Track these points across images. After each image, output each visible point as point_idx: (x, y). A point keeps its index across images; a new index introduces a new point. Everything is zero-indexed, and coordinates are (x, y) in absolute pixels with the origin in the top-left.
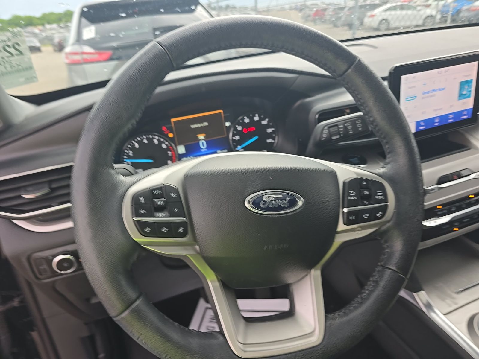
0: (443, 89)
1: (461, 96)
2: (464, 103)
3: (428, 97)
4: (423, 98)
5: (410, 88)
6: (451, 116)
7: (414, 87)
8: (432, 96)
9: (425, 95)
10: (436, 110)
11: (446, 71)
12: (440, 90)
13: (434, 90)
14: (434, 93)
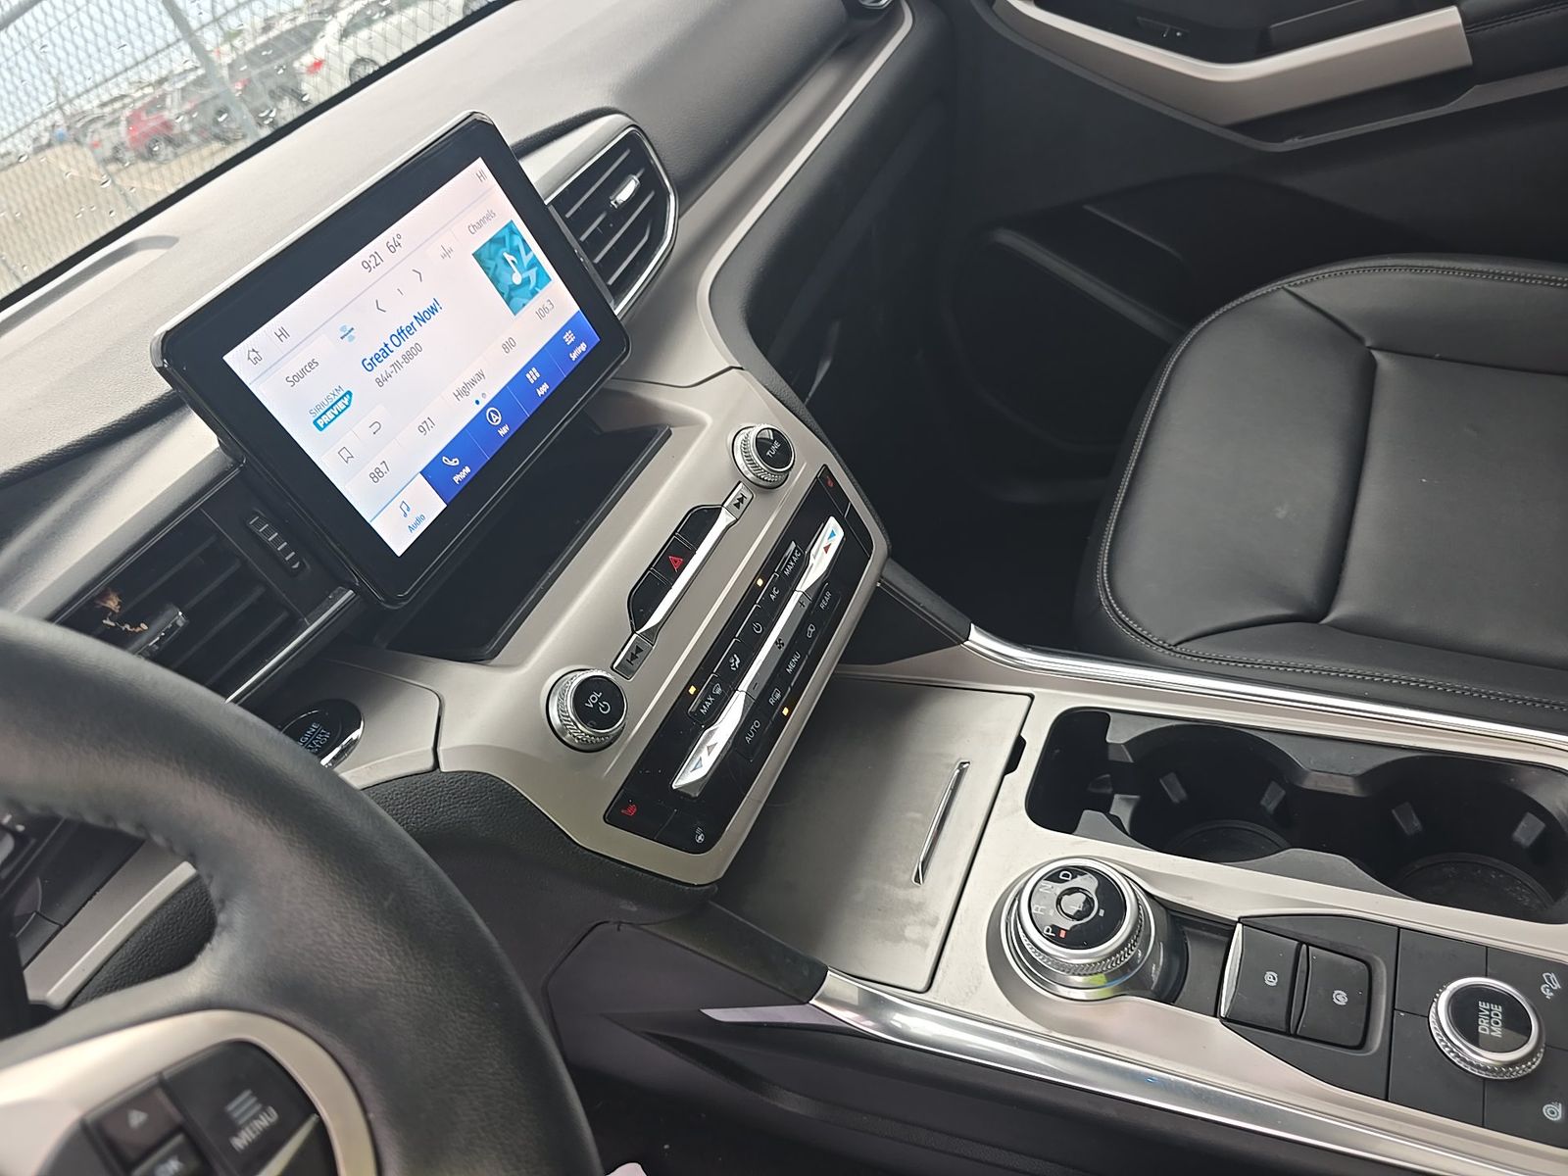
0: (433, 310)
1: (512, 296)
2: (542, 313)
3: (396, 365)
4: (380, 382)
5: (295, 379)
6: (533, 375)
7: (313, 364)
8: (408, 357)
9: (381, 369)
10: (462, 392)
11: (393, 247)
12: (421, 319)
13: (401, 332)
14: (408, 343)
